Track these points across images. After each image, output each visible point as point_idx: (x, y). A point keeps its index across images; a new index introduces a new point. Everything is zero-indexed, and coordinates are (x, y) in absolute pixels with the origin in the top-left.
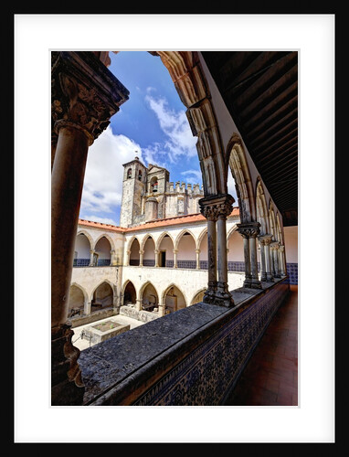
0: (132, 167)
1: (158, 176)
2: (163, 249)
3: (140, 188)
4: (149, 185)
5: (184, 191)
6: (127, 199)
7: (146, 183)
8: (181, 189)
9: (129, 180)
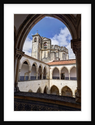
0: (37, 37)
1: (47, 42)
2: (63, 72)
3: (40, 46)
4: (43, 45)
5: (58, 49)
6: (35, 51)
7: (42, 44)
8: (57, 48)
9: (36, 43)
